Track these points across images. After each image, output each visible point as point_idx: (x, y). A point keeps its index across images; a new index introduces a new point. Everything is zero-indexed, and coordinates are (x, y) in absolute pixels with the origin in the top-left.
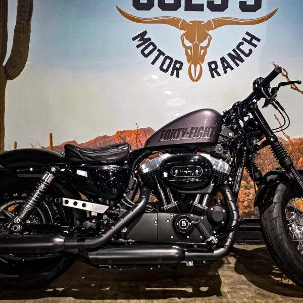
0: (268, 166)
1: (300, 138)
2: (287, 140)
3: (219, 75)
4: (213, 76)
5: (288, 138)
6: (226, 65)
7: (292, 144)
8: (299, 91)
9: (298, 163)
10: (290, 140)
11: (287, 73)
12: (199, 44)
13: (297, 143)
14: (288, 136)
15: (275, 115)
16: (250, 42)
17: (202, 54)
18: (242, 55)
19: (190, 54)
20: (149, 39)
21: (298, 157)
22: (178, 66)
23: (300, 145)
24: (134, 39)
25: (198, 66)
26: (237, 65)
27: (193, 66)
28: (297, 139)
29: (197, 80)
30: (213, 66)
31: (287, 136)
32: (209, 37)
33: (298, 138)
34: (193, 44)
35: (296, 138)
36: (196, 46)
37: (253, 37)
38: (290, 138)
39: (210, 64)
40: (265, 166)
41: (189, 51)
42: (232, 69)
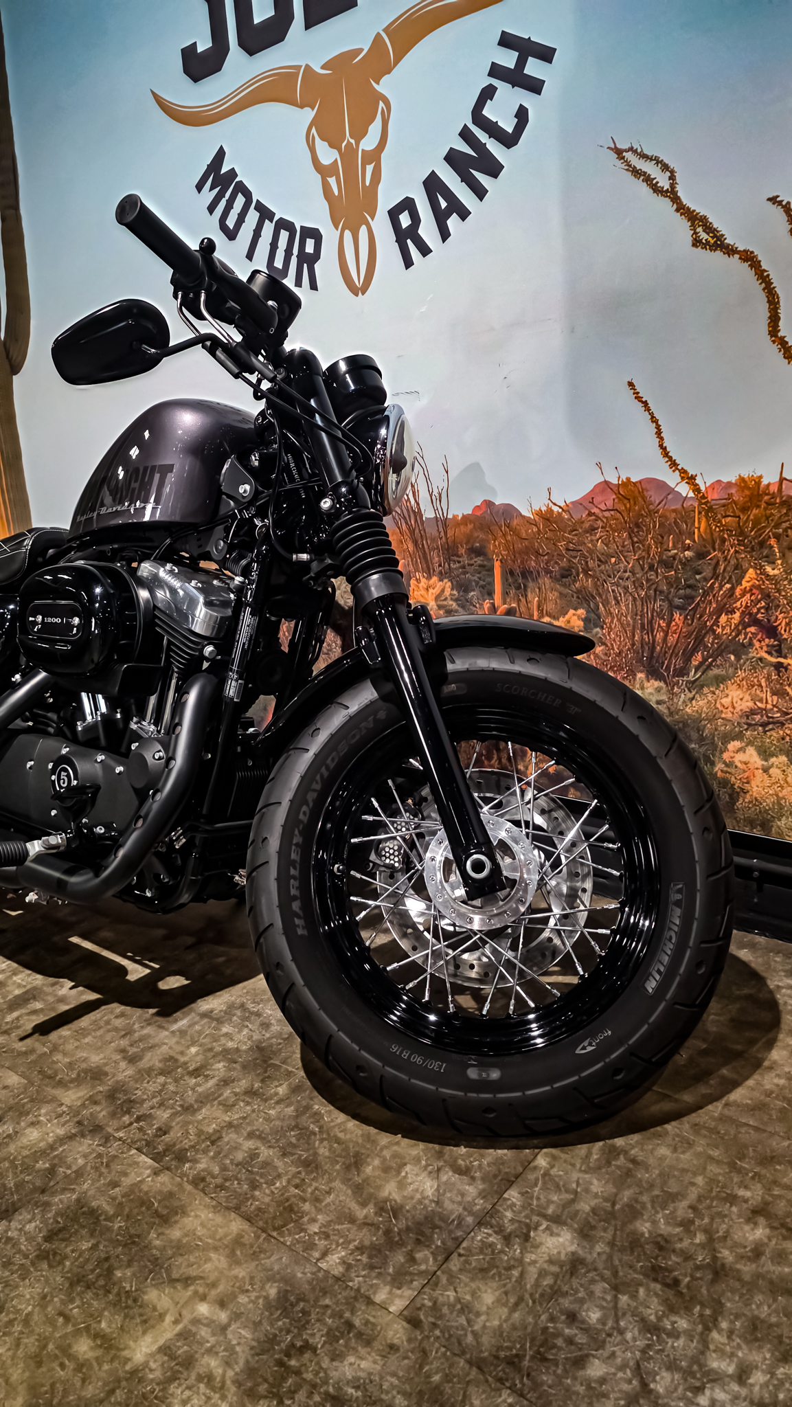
0: (618, 603)
1: (742, 479)
2: (684, 489)
3: (425, 250)
4: (408, 263)
5: (691, 480)
6: (443, 204)
7: (709, 510)
8: (730, 251)
9: (738, 592)
10: (696, 489)
11: (672, 178)
12: (358, 144)
13: (729, 502)
14: (691, 472)
15: (631, 384)
16: (517, 78)
17: (368, 183)
18: (493, 147)
19: (336, 193)
20: (232, 173)
21: (737, 567)
22: (310, 247)
23: (744, 509)
24: (199, 187)
25: (363, 231)
26: (480, 192)
27: (348, 235)
28: (729, 484)
29: (364, 289)
30: (405, 220)
31: (683, 472)
32: (381, 104)
33: (733, 479)
34: (339, 150)
35: (725, 480)
36: (348, 156)
37: (526, 48)
38: (699, 481)
39: (394, 214)
40: (606, 603)
41: (332, 181)
42: (464, 214)
